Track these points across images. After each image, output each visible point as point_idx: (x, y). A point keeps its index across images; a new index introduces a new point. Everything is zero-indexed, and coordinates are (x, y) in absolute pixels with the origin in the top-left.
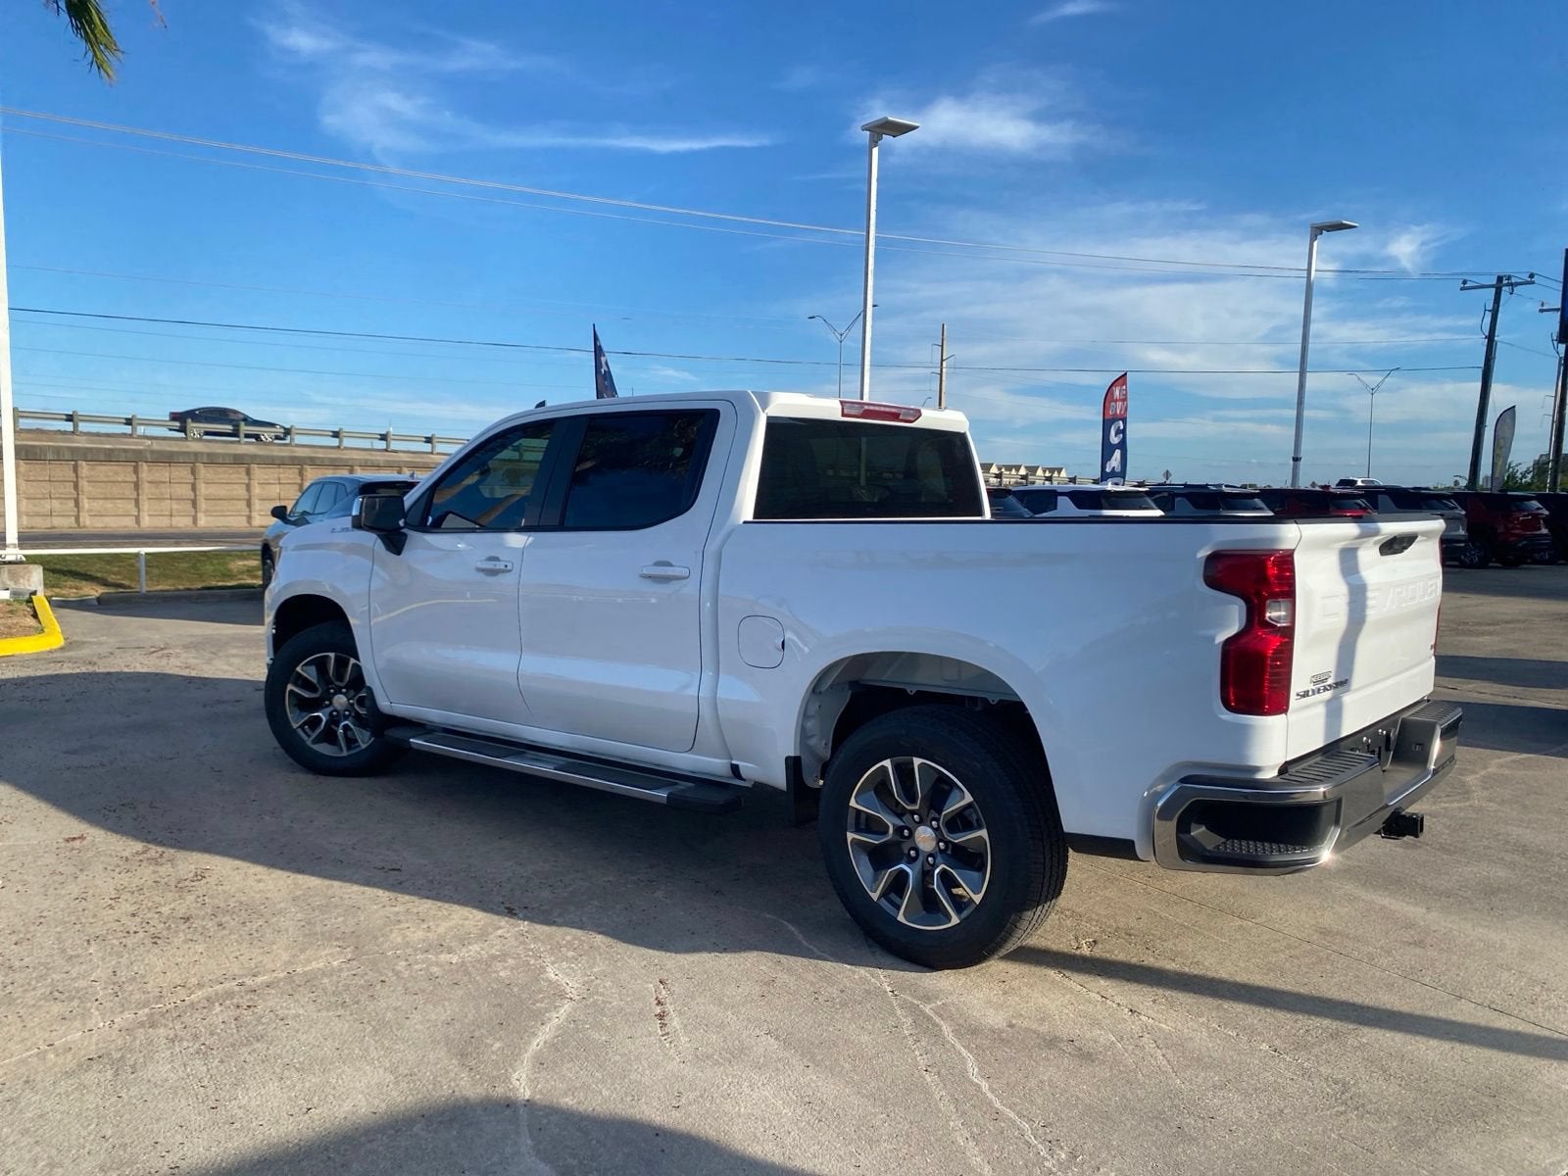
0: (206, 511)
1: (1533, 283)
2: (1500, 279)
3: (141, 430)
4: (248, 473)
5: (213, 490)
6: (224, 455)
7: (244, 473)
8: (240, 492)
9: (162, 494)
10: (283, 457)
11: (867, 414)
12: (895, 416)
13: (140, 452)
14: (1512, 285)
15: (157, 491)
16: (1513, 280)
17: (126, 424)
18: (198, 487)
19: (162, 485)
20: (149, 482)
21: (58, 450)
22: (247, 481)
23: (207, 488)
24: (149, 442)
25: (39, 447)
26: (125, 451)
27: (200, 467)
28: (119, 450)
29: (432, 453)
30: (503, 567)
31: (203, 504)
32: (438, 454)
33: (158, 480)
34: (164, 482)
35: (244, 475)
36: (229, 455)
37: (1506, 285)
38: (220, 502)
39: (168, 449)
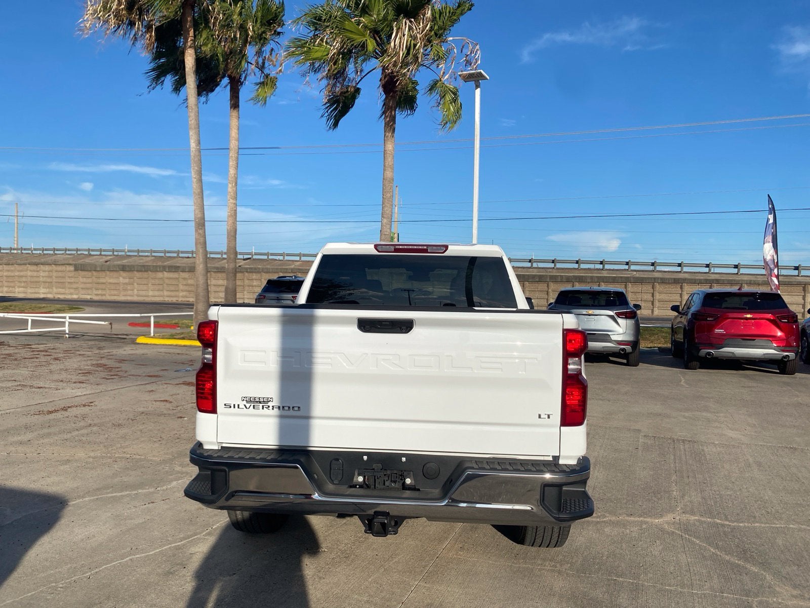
0: (658, 307)
3: (633, 268)
4: (681, 288)
5: (663, 297)
6: (669, 279)
7: (679, 288)
8: (677, 297)
9: (637, 298)
10: (701, 279)
11: (396, 250)
12: (425, 251)
13: (628, 277)
15: (635, 297)
17: (652, 265)
18: (655, 295)
19: (638, 294)
20: (632, 292)
21: (592, 277)
22: (680, 292)
23: (659, 296)
24: (635, 273)
25: (584, 276)
26: (621, 277)
27: (657, 285)
28: (619, 277)
29: (798, 276)
31: (657, 304)
32: (802, 276)
33: (636, 291)
34: (639, 292)
35: (679, 289)
36: (671, 279)
38: (666, 302)
39: (642, 276)
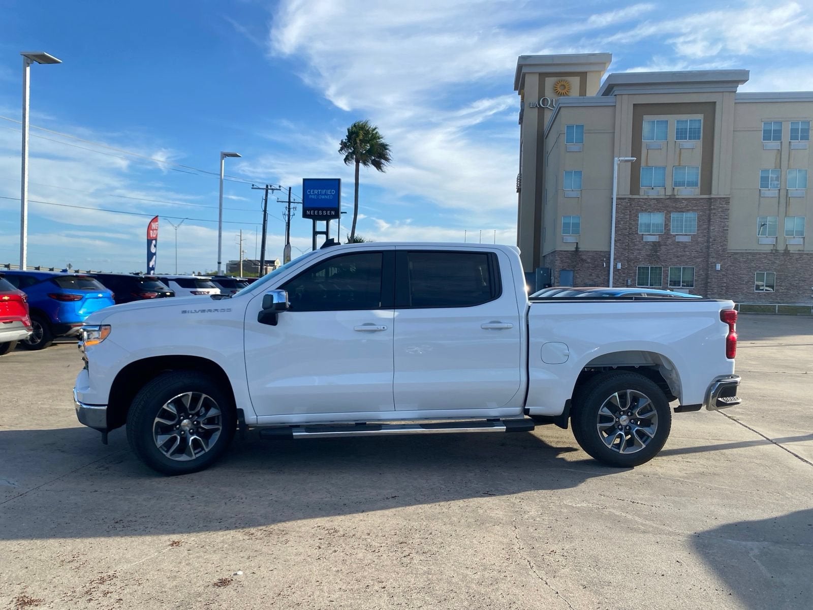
1: (280, 190)
2: (267, 186)
14: (273, 189)
16: (273, 187)
30: (382, 328)
37: (270, 189)
